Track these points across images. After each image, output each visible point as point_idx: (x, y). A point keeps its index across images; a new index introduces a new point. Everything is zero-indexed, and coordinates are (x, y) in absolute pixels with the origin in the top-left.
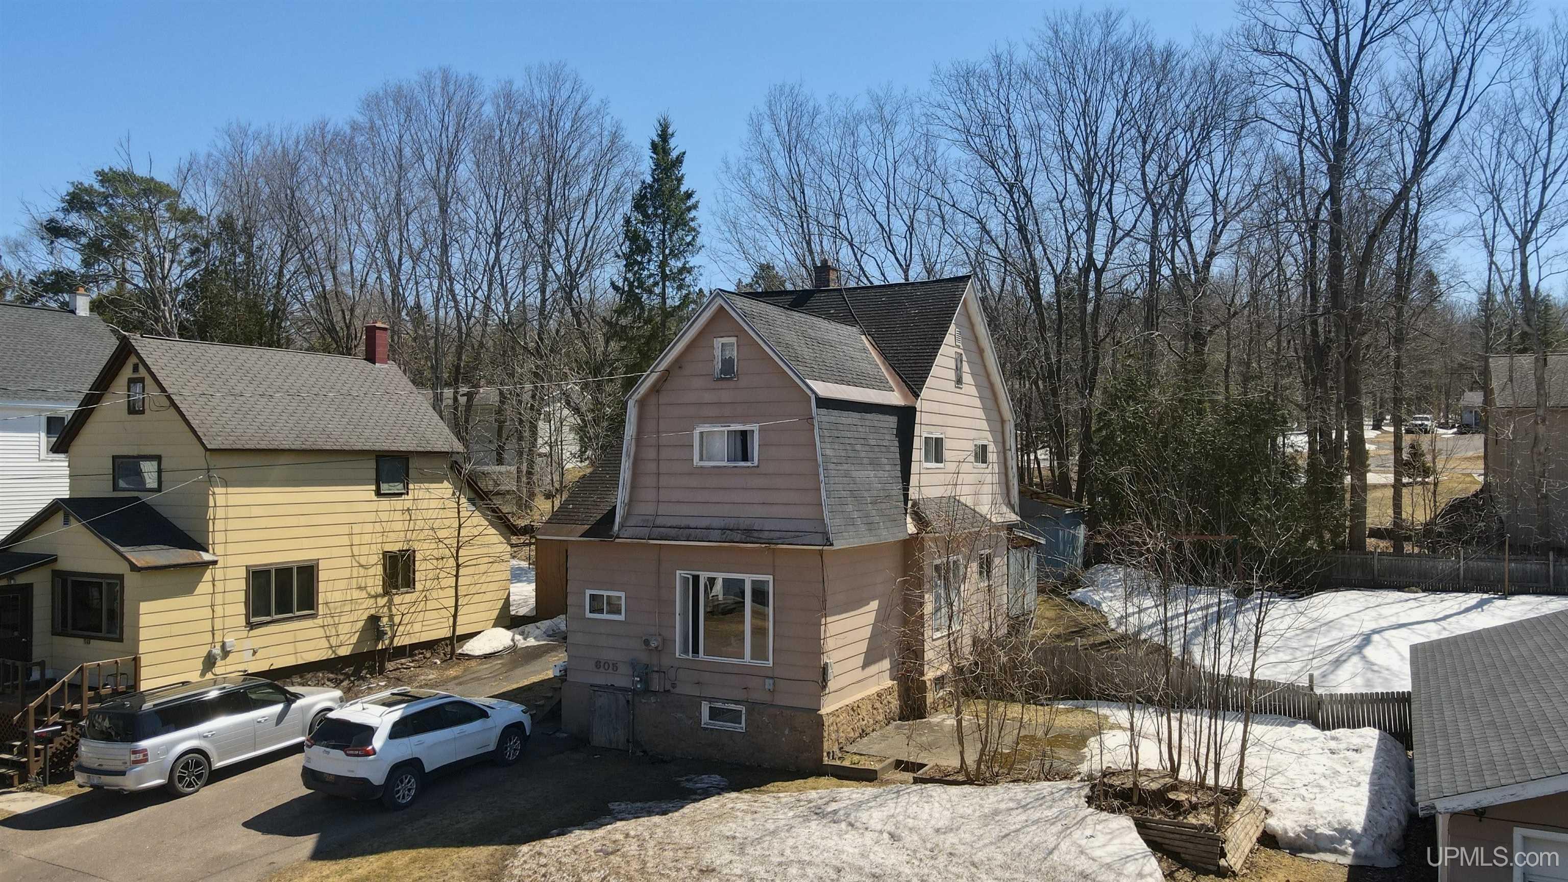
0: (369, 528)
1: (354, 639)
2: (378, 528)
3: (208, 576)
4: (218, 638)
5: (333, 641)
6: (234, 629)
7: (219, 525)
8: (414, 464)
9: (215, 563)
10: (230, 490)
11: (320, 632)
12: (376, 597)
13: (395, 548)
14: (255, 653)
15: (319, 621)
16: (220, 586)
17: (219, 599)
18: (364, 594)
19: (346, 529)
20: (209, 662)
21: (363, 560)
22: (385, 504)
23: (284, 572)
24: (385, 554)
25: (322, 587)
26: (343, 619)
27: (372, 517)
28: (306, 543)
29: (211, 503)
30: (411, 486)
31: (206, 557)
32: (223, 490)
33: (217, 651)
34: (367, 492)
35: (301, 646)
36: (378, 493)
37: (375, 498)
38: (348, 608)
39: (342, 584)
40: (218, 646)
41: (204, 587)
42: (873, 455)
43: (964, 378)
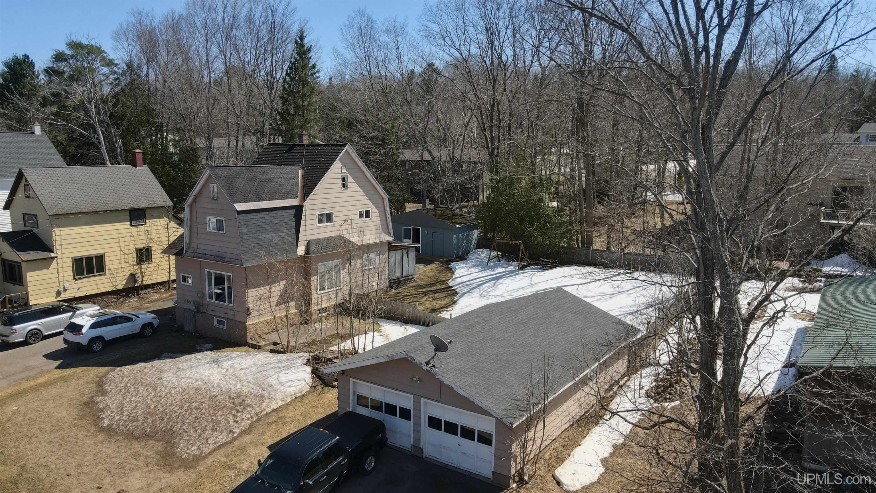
0: (129, 239)
1: (124, 282)
2: (132, 239)
3: (55, 261)
4: (62, 284)
5: (115, 284)
6: (67, 281)
7: (58, 243)
8: (147, 212)
9: (56, 257)
10: (61, 229)
11: (108, 280)
12: (134, 265)
13: (141, 246)
14: (78, 289)
15: (107, 276)
16: (60, 265)
17: (60, 270)
18: (128, 265)
19: (117, 240)
20: (59, 293)
21: (126, 252)
22: (135, 229)
23: (89, 259)
24: (136, 249)
25: (107, 263)
26: (118, 275)
27: (129, 234)
28: (98, 247)
29: (54, 235)
30: (147, 221)
31: (53, 255)
32: (59, 229)
33: (61, 289)
34: (126, 225)
35: (99, 286)
36: (131, 225)
37: (130, 227)
38: (120, 270)
39: (117, 262)
40: (62, 288)
41: (54, 265)
42: (275, 228)
43: (349, 185)
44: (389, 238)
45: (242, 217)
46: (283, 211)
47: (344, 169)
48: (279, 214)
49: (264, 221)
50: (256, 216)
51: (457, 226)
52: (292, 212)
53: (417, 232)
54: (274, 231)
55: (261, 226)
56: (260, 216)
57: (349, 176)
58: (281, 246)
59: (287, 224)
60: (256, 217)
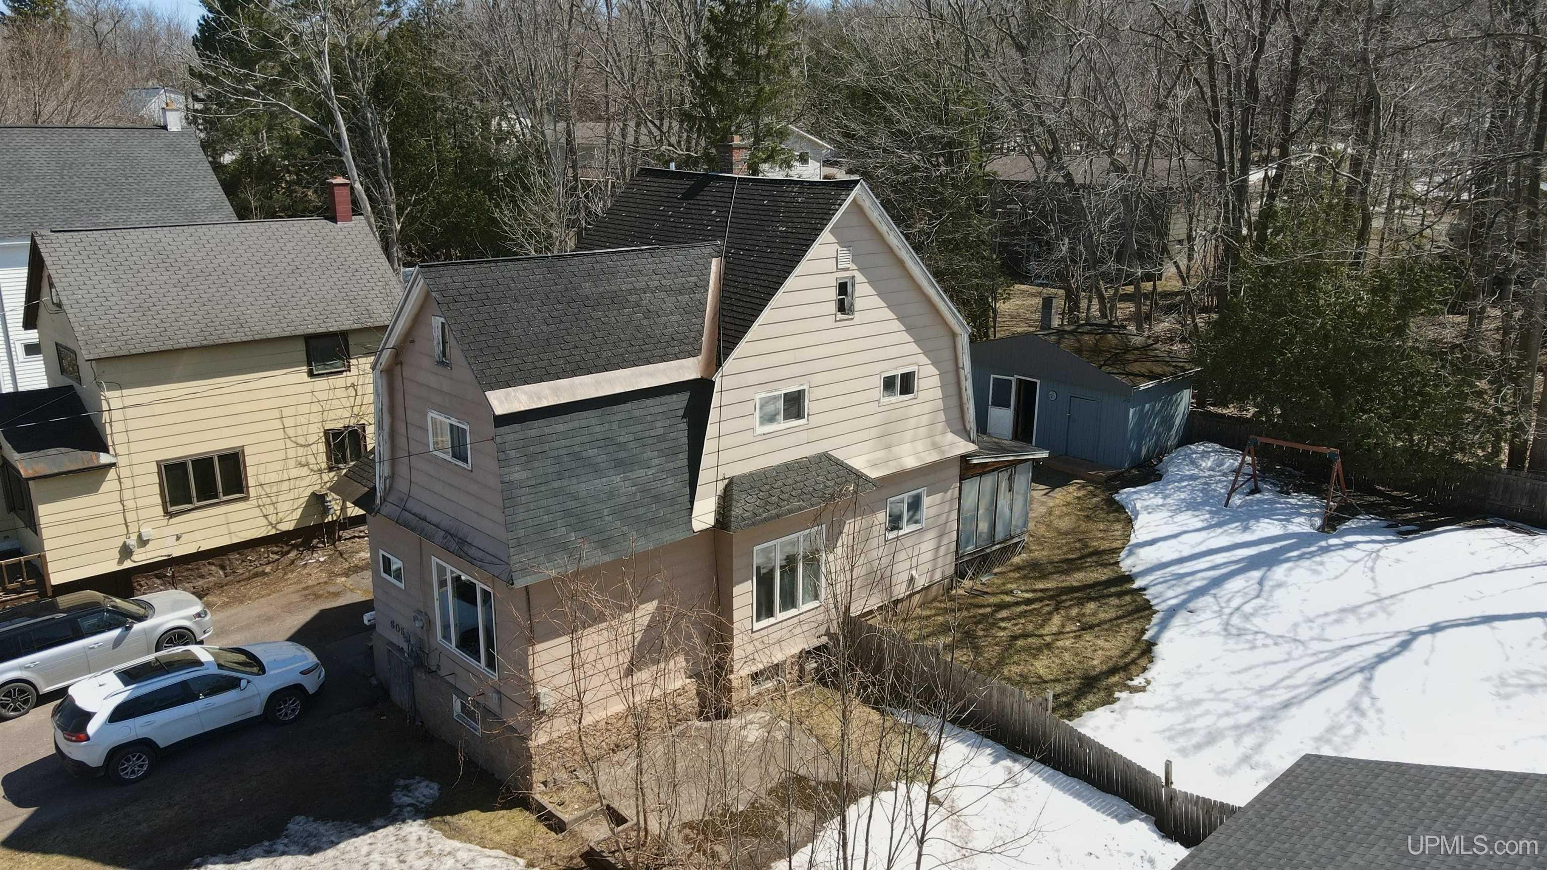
0: (305, 409)
1: (298, 514)
2: (316, 407)
3: (112, 473)
4: (133, 528)
5: (273, 519)
6: (150, 520)
7: (117, 427)
8: (352, 341)
9: (114, 465)
10: (126, 392)
11: (257, 512)
12: (320, 471)
13: (339, 425)
14: (178, 538)
15: (253, 502)
16: (127, 483)
17: (127, 494)
18: (305, 471)
19: (276, 413)
20: (126, 552)
21: (301, 441)
22: (321, 384)
23: (203, 464)
24: (326, 432)
25: (250, 471)
26: (281, 498)
27: (308, 398)
28: (226, 432)
29: (105, 407)
30: (353, 362)
31: (104, 459)
32: (117, 393)
33: (132, 541)
34: (300, 374)
35: (234, 528)
36: (311, 374)
37: (309, 379)
38: (285, 486)
39: (279, 466)
40: (134, 537)
41: (110, 483)
42: (622, 455)
43: (859, 304)
44: (963, 447)
45: (511, 433)
46: (649, 402)
47: (846, 261)
48: (636, 413)
49: (584, 439)
50: (560, 425)
51: (1143, 387)
52: (681, 400)
53: (1027, 390)
54: (621, 465)
55: (576, 456)
56: (576, 424)
57: (860, 277)
58: (641, 511)
59: (661, 439)
60: (561, 428)
